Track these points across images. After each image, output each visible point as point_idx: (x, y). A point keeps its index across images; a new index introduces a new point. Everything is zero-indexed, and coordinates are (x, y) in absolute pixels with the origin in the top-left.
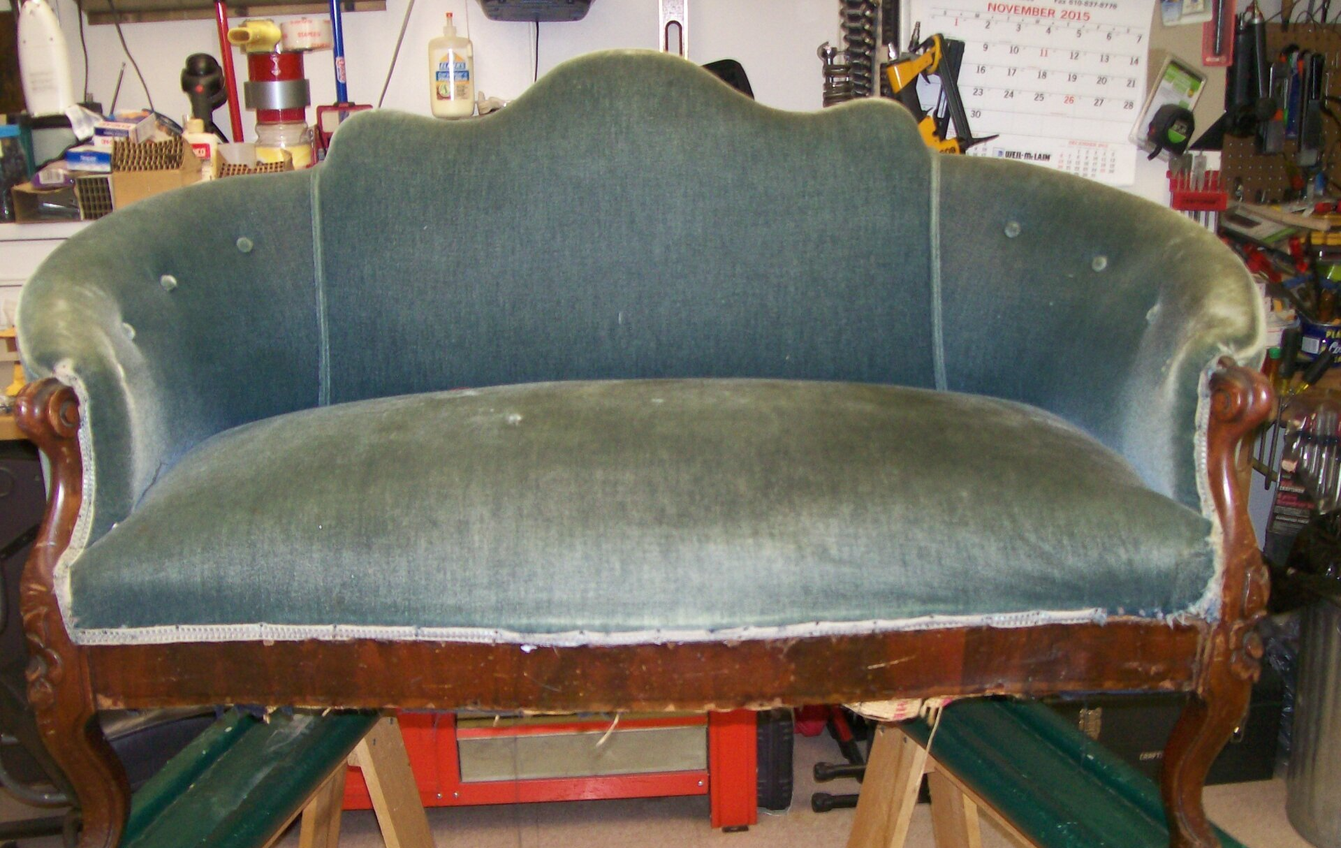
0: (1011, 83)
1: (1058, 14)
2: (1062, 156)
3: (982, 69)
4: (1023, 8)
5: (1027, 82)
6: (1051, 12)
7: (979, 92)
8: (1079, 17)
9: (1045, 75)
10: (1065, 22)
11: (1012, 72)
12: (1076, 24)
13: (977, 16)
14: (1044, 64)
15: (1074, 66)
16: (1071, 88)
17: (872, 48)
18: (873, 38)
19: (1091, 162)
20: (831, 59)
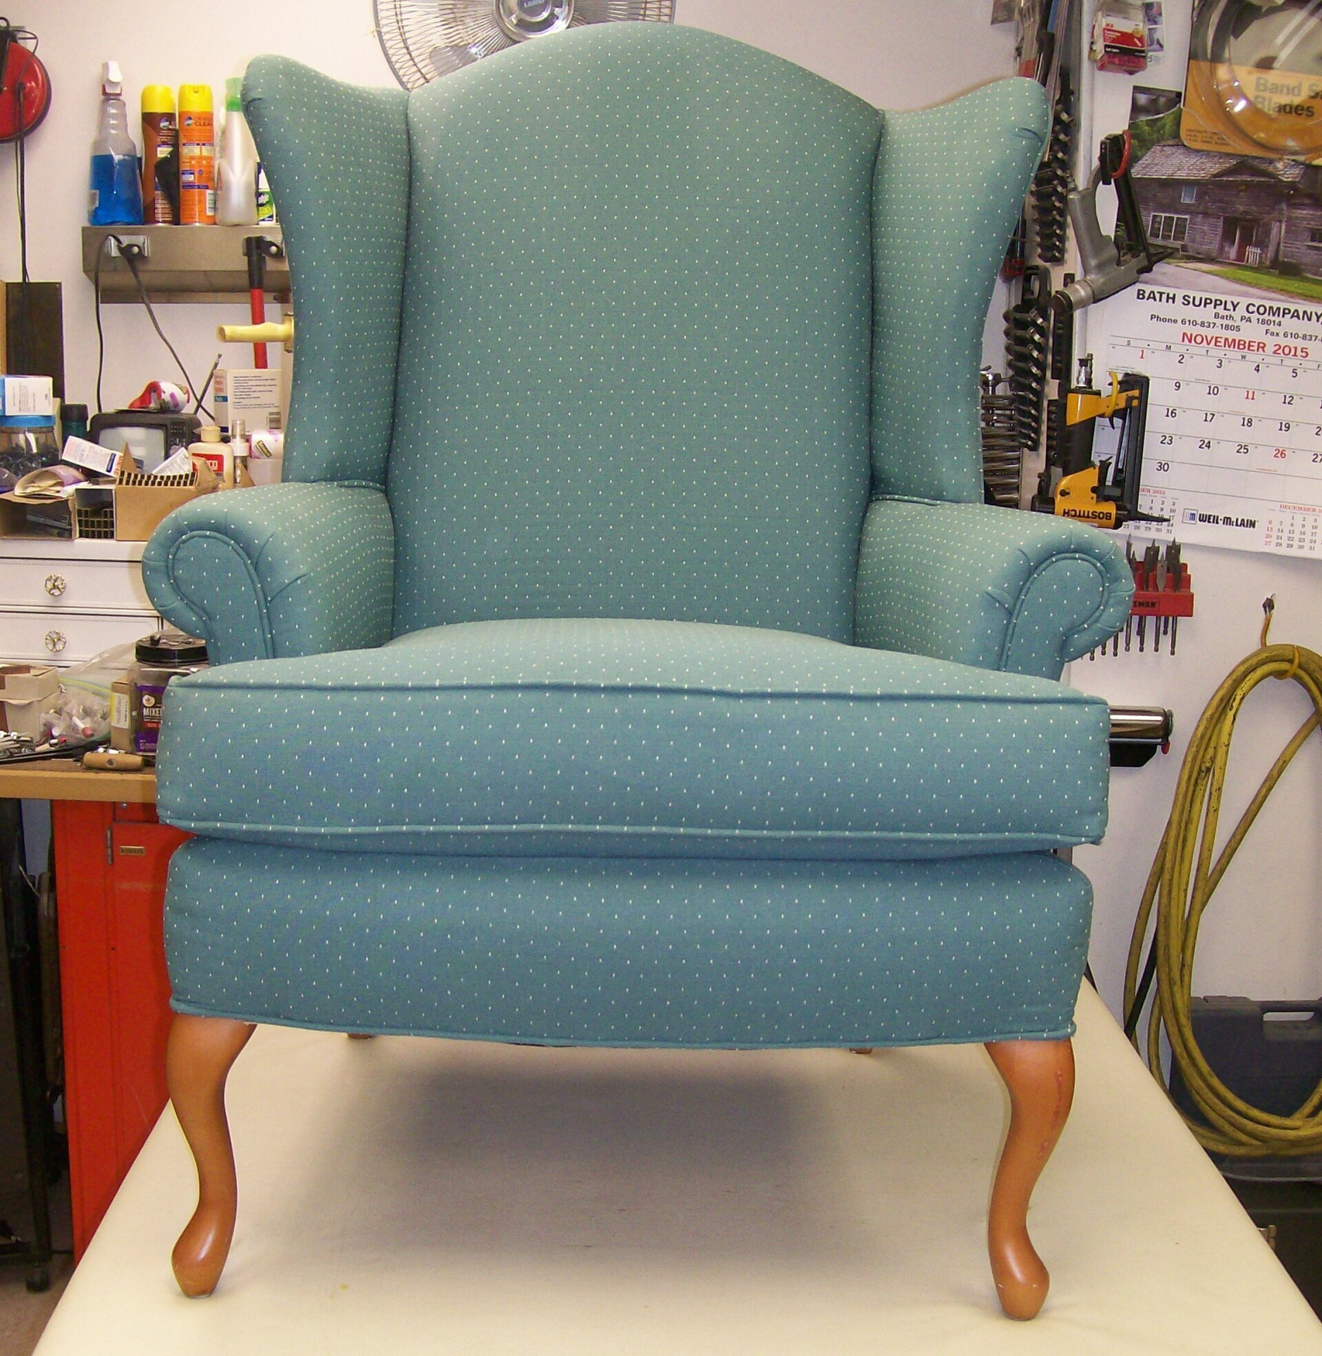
0: (1207, 431)
1: (1270, 349)
2: (1270, 522)
3: (1172, 412)
4: (1226, 340)
5: (1228, 430)
6: (1261, 346)
7: (1167, 440)
8: (1295, 355)
9: (1250, 421)
10: (1277, 360)
11: (1209, 417)
12: (1291, 362)
13: (1168, 348)
14: (1250, 409)
15: (1287, 413)
16: (1283, 440)
17: (1041, 380)
18: (1042, 367)
19: (1308, 530)
20: (994, 387)
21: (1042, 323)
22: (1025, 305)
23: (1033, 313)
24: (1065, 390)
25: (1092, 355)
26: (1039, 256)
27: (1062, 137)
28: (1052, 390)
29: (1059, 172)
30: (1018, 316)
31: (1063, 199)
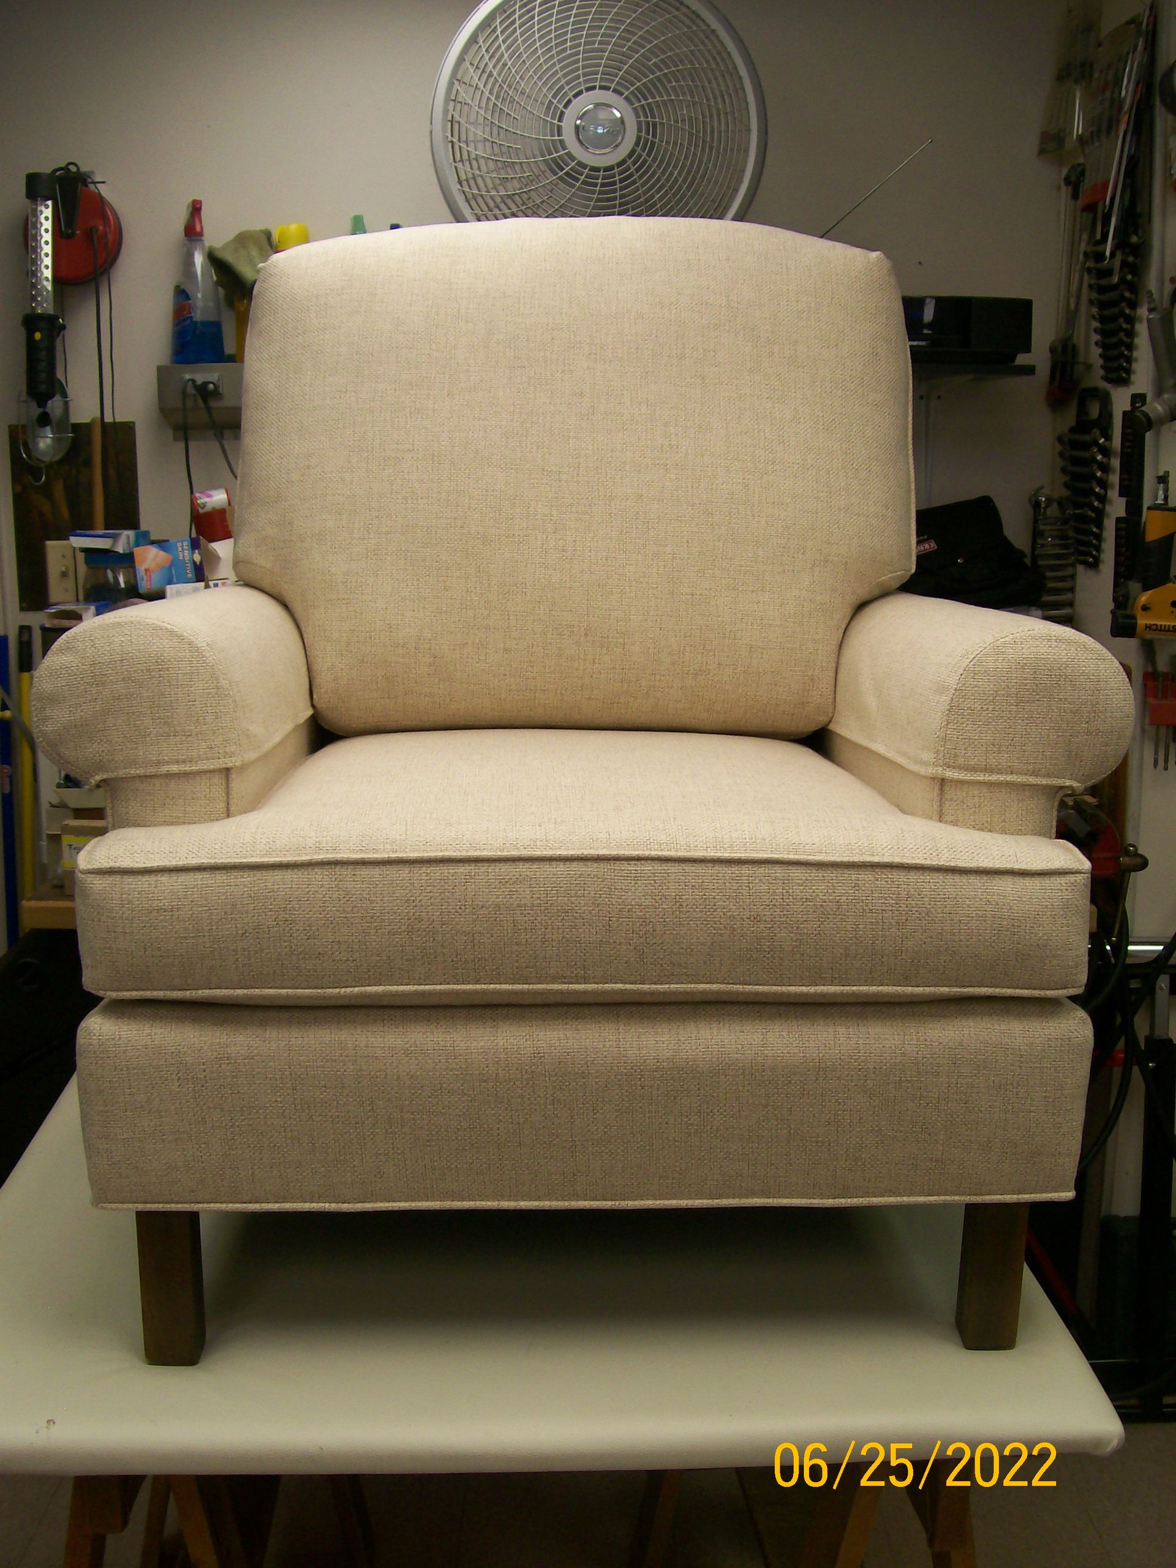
20: (1045, 508)
21: (1103, 442)
22: (1083, 425)
23: (1096, 432)
24: (1134, 507)
25: (1168, 472)
26: (1102, 378)
27: (1131, 259)
28: (1117, 507)
29: (1127, 294)
30: (1077, 437)
31: (1131, 320)
